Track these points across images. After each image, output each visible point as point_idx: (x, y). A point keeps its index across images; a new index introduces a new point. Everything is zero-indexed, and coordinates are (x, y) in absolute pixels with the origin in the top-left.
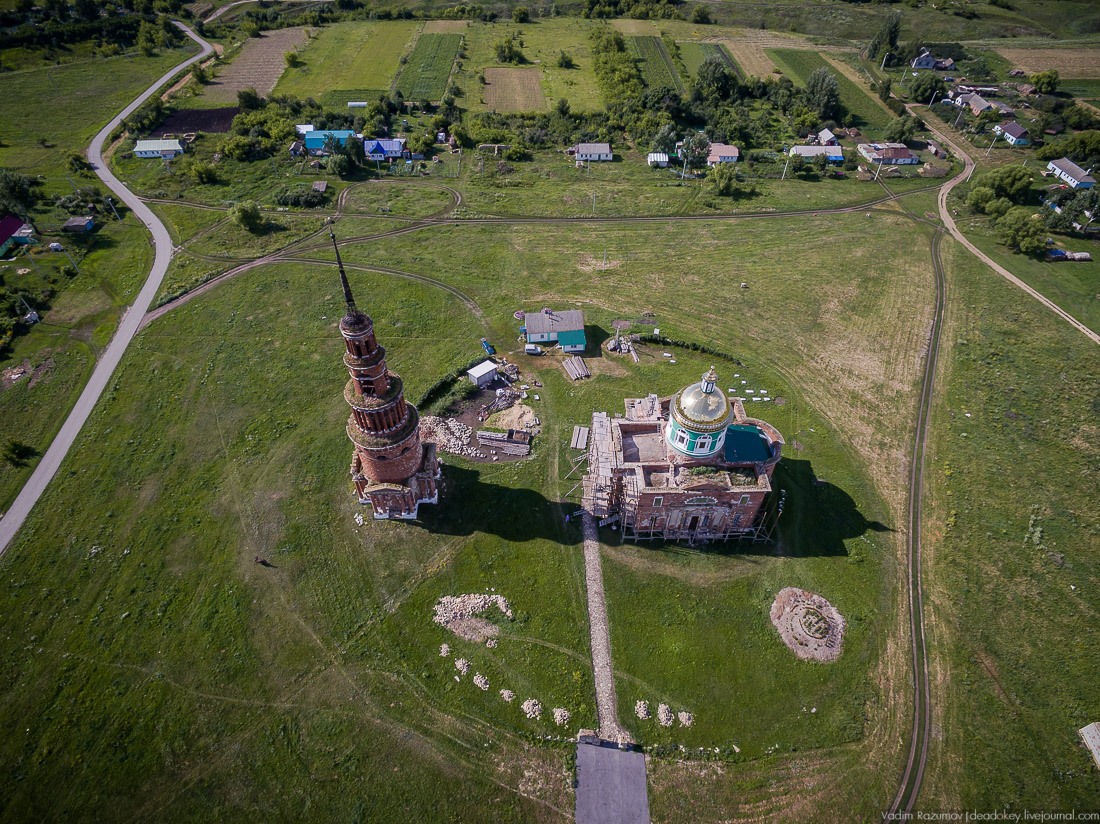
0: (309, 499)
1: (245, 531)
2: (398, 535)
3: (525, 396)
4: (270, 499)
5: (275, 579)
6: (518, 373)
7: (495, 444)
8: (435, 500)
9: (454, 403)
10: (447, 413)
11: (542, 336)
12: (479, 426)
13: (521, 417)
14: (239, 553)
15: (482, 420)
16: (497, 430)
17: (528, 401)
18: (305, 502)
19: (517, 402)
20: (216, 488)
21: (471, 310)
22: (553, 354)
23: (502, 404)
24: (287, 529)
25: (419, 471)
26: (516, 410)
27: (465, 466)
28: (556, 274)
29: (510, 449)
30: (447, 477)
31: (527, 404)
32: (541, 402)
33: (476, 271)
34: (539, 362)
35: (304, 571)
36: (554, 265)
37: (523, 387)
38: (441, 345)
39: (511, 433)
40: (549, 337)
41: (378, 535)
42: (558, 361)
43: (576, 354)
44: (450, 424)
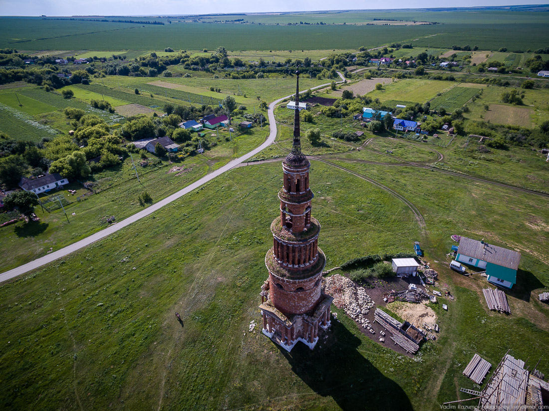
0: (235, 292)
1: (189, 292)
2: (268, 357)
3: (434, 300)
4: (216, 279)
5: (176, 335)
6: (436, 279)
7: (388, 327)
8: (312, 345)
9: (370, 277)
10: (360, 282)
11: (471, 260)
12: (382, 305)
13: (422, 316)
14: (175, 304)
15: (387, 301)
16: (395, 316)
17: (436, 306)
18: (231, 293)
19: (424, 302)
20: (198, 257)
21: (417, 221)
22: (476, 279)
23: (409, 296)
24: (209, 305)
25: (307, 313)
26: (420, 309)
27: (353, 331)
28: (502, 222)
29: (399, 339)
30: (332, 332)
31: (433, 308)
32: (448, 313)
34: (459, 279)
35: (195, 342)
36: (502, 215)
37: (435, 292)
38: (383, 235)
39: (406, 325)
40: (477, 263)
41: (256, 347)
42: (479, 286)
43: (500, 288)
44: (359, 292)
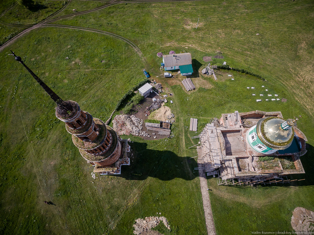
0: (69, 164)
1: (40, 184)
2: (113, 184)
3: (166, 101)
4: (50, 165)
5: (56, 212)
6: (162, 88)
7: (154, 129)
8: (129, 164)
9: (133, 106)
10: (131, 112)
11: (172, 68)
12: (146, 120)
13: (165, 113)
14: (38, 197)
15: (147, 116)
16: (154, 121)
17: (168, 104)
18: (67, 166)
19: (163, 104)
20: (24, 159)
21: (136, 52)
22: (177, 77)
23: (156, 106)
24: (60, 182)
25: (120, 158)
26: (162, 109)
27: (141, 142)
28: (175, 31)
29: (162, 132)
30: (133, 150)
31: (167, 106)
32: (174, 104)
33: (137, 30)
34: (171, 81)
35: (69, 207)
36: (173, 26)
37: (165, 96)
38: (124, 73)
39: (161, 123)
40: (175, 68)
41: (103, 184)
42: (179, 80)
43: (188, 77)
44: (133, 119)
